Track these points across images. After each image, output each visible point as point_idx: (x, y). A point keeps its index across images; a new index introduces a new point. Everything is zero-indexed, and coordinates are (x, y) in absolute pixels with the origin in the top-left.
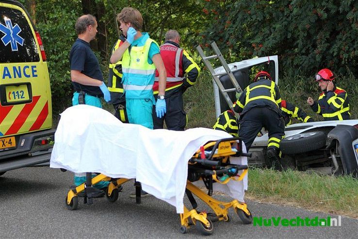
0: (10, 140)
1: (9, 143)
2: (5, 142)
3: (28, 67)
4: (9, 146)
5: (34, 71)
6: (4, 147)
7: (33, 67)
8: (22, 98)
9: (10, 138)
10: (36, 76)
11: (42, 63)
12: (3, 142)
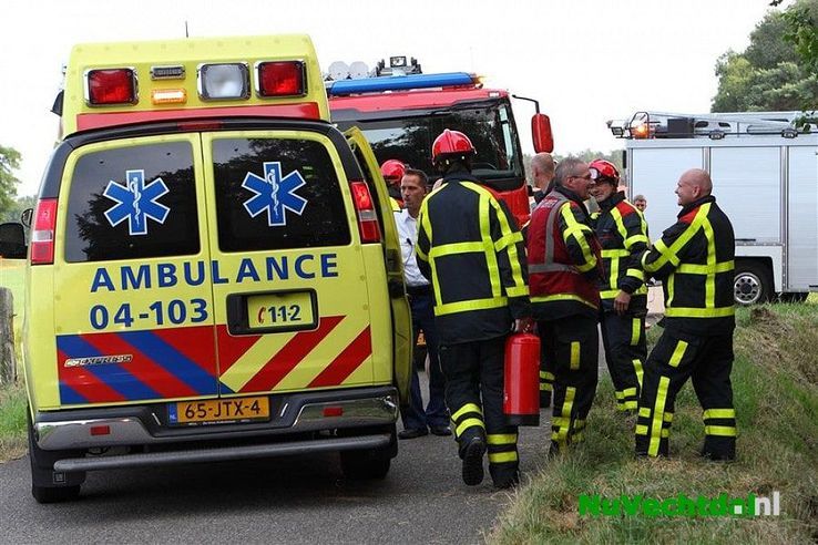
0: (256, 403)
1: (252, 409)
2: (242, 407)
3: (311, 257)
4: (254, 415)
5: (325, 265)
6: (239, 416)
7: (324, 257)
8: (292, 319)
9: (255, 399)
10: (335, 274)
11: (357, 249)
12: (238, 407)
